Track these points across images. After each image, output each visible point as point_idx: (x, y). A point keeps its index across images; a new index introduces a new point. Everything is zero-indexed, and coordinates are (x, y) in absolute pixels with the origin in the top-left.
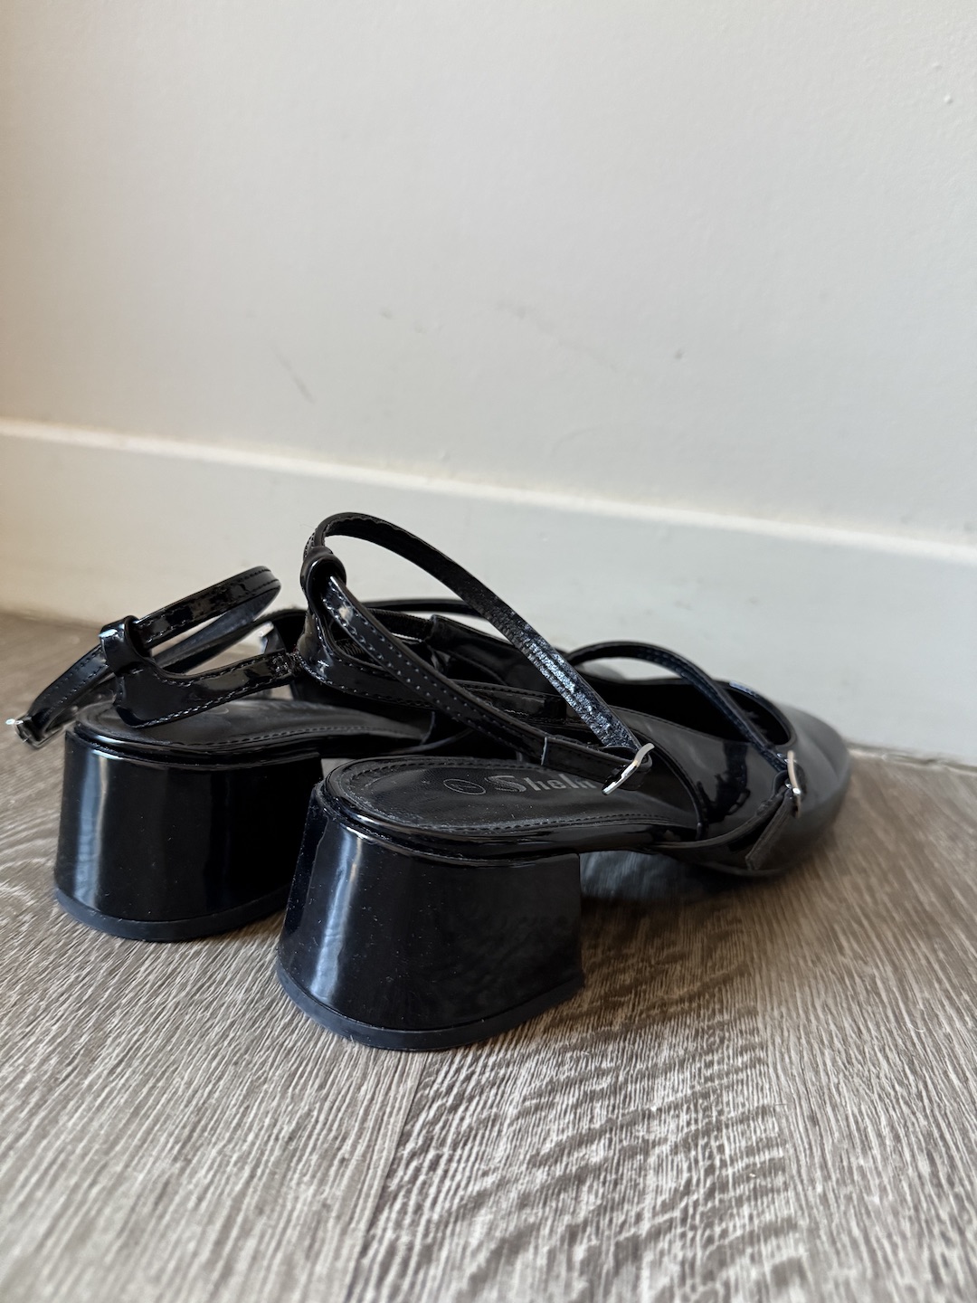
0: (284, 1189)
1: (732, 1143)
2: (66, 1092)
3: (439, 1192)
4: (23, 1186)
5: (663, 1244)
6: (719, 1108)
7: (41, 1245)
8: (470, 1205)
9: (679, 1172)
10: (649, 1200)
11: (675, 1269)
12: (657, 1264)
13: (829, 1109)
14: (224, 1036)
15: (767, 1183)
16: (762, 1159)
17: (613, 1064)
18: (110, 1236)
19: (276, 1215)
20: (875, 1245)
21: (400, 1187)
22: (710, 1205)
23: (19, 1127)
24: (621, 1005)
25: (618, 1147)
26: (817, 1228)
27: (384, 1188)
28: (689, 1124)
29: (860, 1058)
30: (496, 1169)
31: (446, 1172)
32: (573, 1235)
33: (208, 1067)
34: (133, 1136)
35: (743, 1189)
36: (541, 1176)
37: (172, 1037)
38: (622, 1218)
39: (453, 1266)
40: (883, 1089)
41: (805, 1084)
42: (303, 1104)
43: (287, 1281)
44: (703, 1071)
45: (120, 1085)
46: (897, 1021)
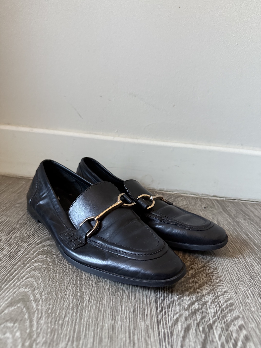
0: (137, 323)
1: (222, 300)
2: (81, 308)
3: (169, 319)
4: (83, 331)
5: (216, 324)
6: (217, 292)
7: (93, 344)
8: (176, 321)
9: (214, 308)
10: (210, 315)
11: (220, 329)
12: (216, 329)
13: (238, 290)
14: (109, 289)
15: (231, 308)
16: (229, 303)
17: (192, 285)
18: (107, 340)
19: (138, 329)
20: (256, 319)
21: (160, 320)
22: (222, 315)
23: (75, 317)
24: (189, 270)
25: (200, 304)
26: (244, 317)
27: (158, 320)
28: (212, 297)
29: (241, 277)
30: (178, 313)
31: (168, 314)
32: (198, 325)
33: (109, 297)
34: (101, 316)
35: (227, 310)
36: (187, 313)
37: (98, 291)
38: (206, 320)
39: (178, 335)
40: (247, 284)
41: (232, 284)
42: (133, 303)
43: (147, 344)
44: (211, 284)
45: (92, 304)
46: (246, 267)
